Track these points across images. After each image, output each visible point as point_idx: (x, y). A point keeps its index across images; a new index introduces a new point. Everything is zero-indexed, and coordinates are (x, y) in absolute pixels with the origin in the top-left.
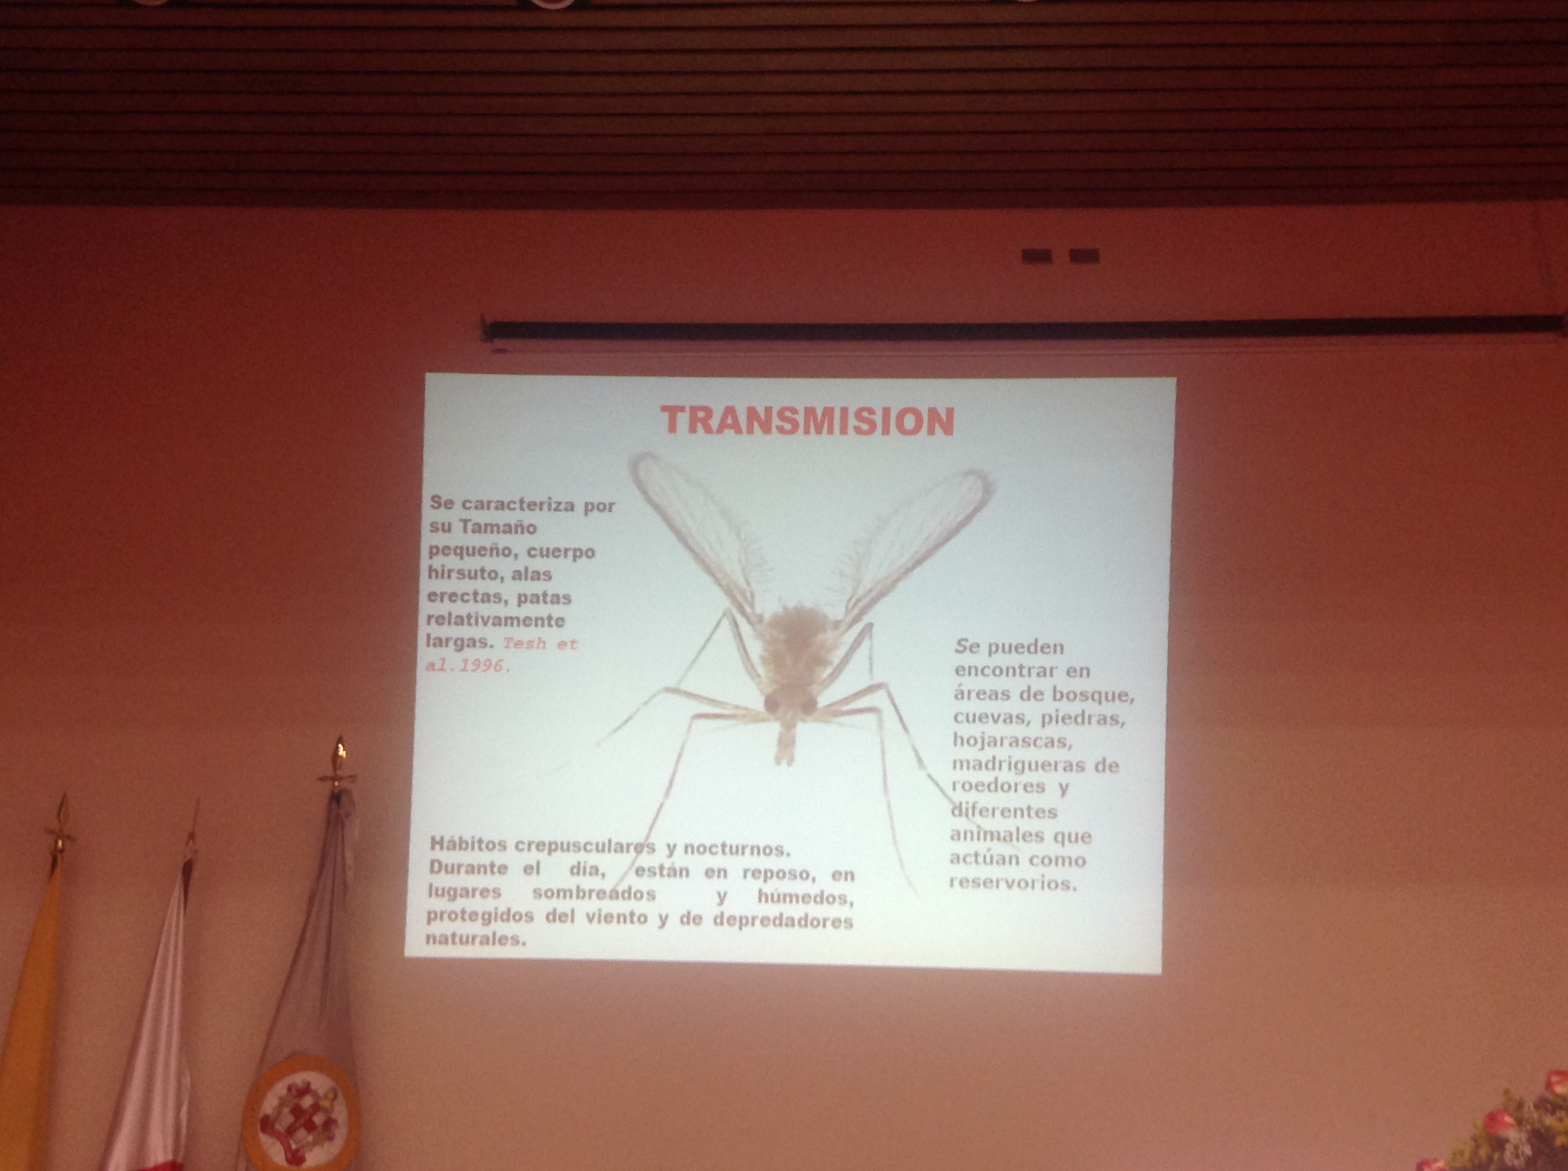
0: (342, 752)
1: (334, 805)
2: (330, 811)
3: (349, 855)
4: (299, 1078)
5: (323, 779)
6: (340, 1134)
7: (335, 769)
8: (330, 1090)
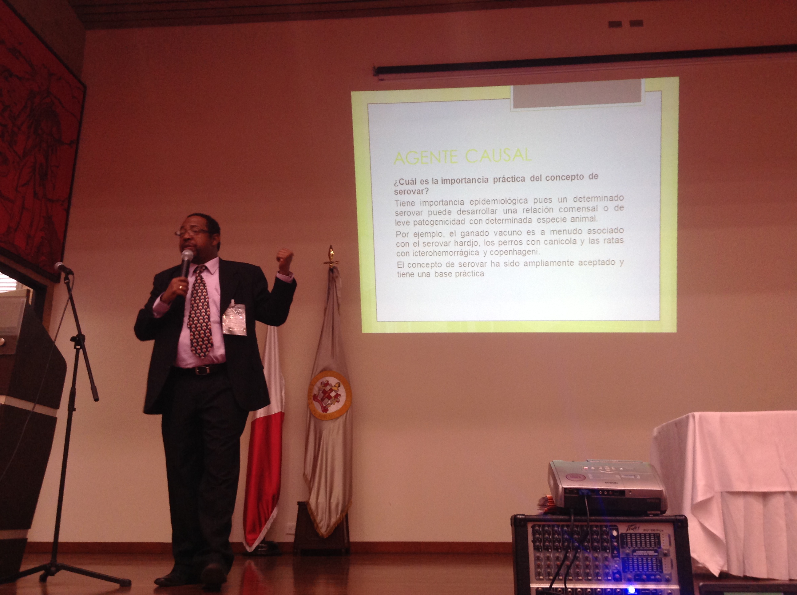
0: (332, 253)
1: (331, 274)
2: (329, 276)
3: (339, 293)
4: (324, 380)
5: (325, 263)
6: (343, 399)
8: (337, 383)
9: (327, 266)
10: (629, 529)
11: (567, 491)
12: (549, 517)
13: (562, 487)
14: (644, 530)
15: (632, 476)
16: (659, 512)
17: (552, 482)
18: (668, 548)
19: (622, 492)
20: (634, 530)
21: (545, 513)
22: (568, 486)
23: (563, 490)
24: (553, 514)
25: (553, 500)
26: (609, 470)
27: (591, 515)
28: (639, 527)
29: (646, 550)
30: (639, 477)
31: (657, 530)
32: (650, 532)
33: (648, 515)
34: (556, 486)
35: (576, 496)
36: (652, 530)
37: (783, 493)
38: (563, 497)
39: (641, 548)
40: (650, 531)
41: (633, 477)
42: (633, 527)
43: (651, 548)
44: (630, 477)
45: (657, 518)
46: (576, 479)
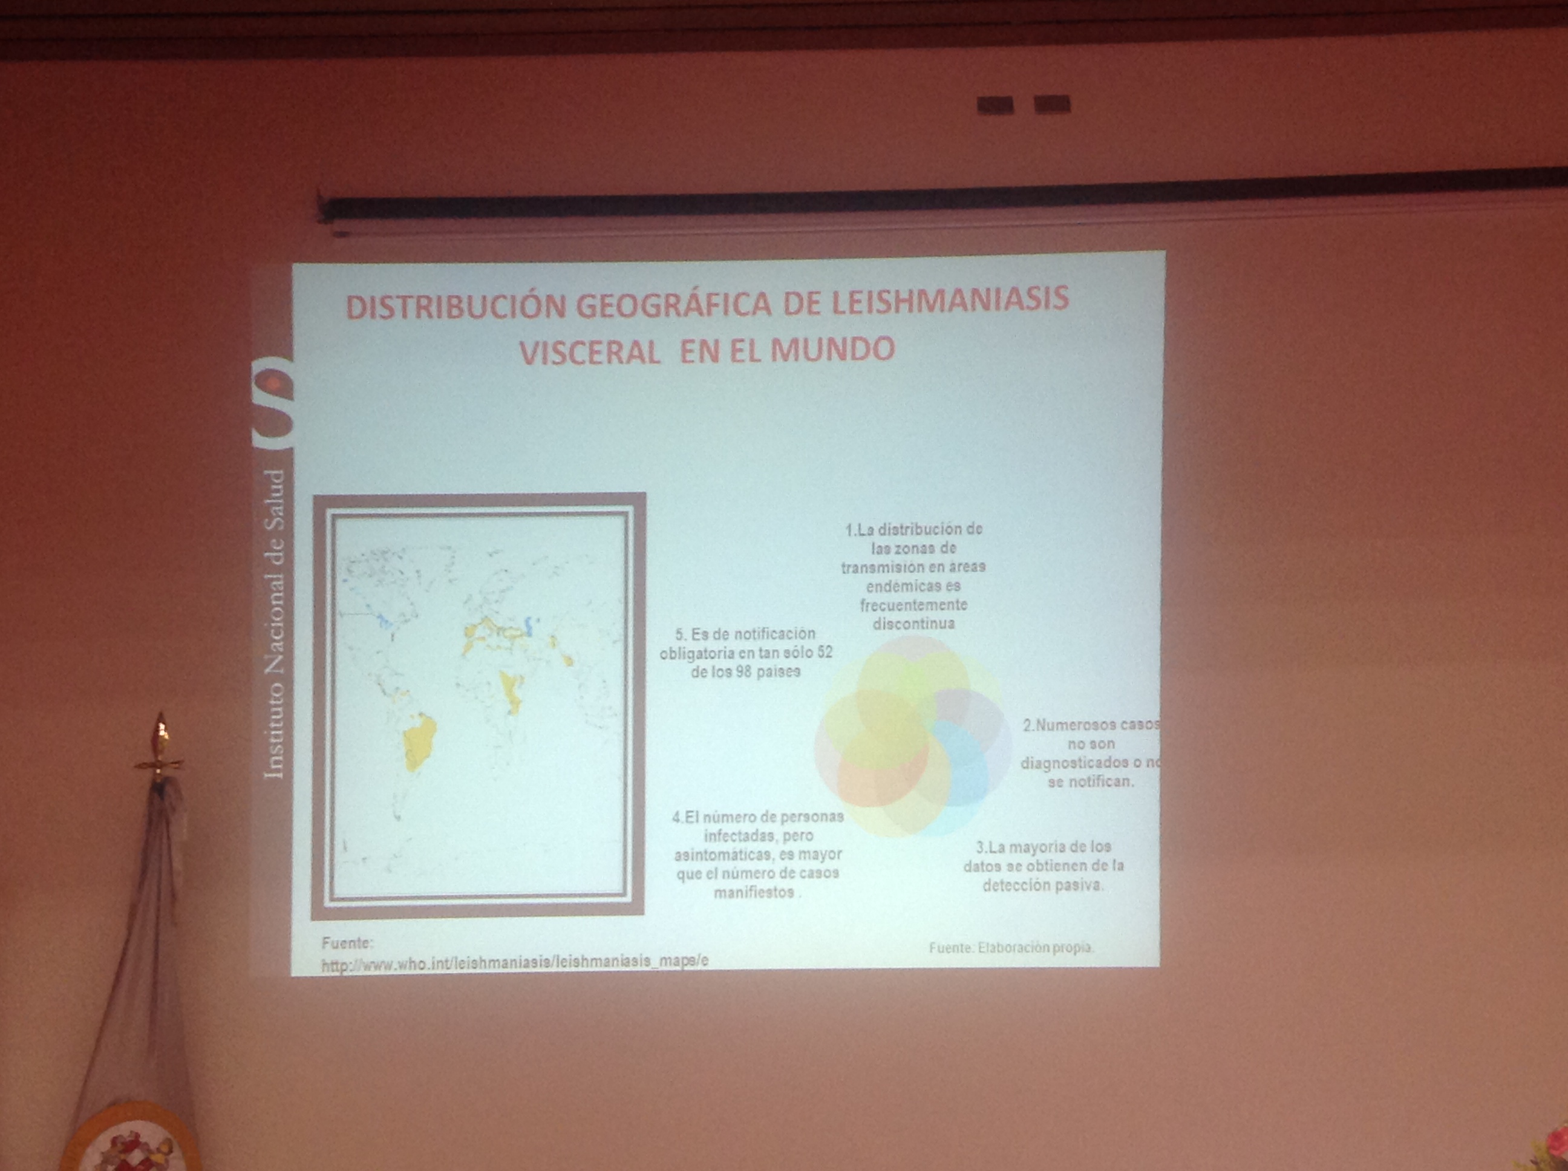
0: (163, 733)
1: (157, 798)
2: (151, 802)
3: (177, 857)
4: (124, 1129)
5: (141, 766)
7: (156, 756)
8: (163, 1143)
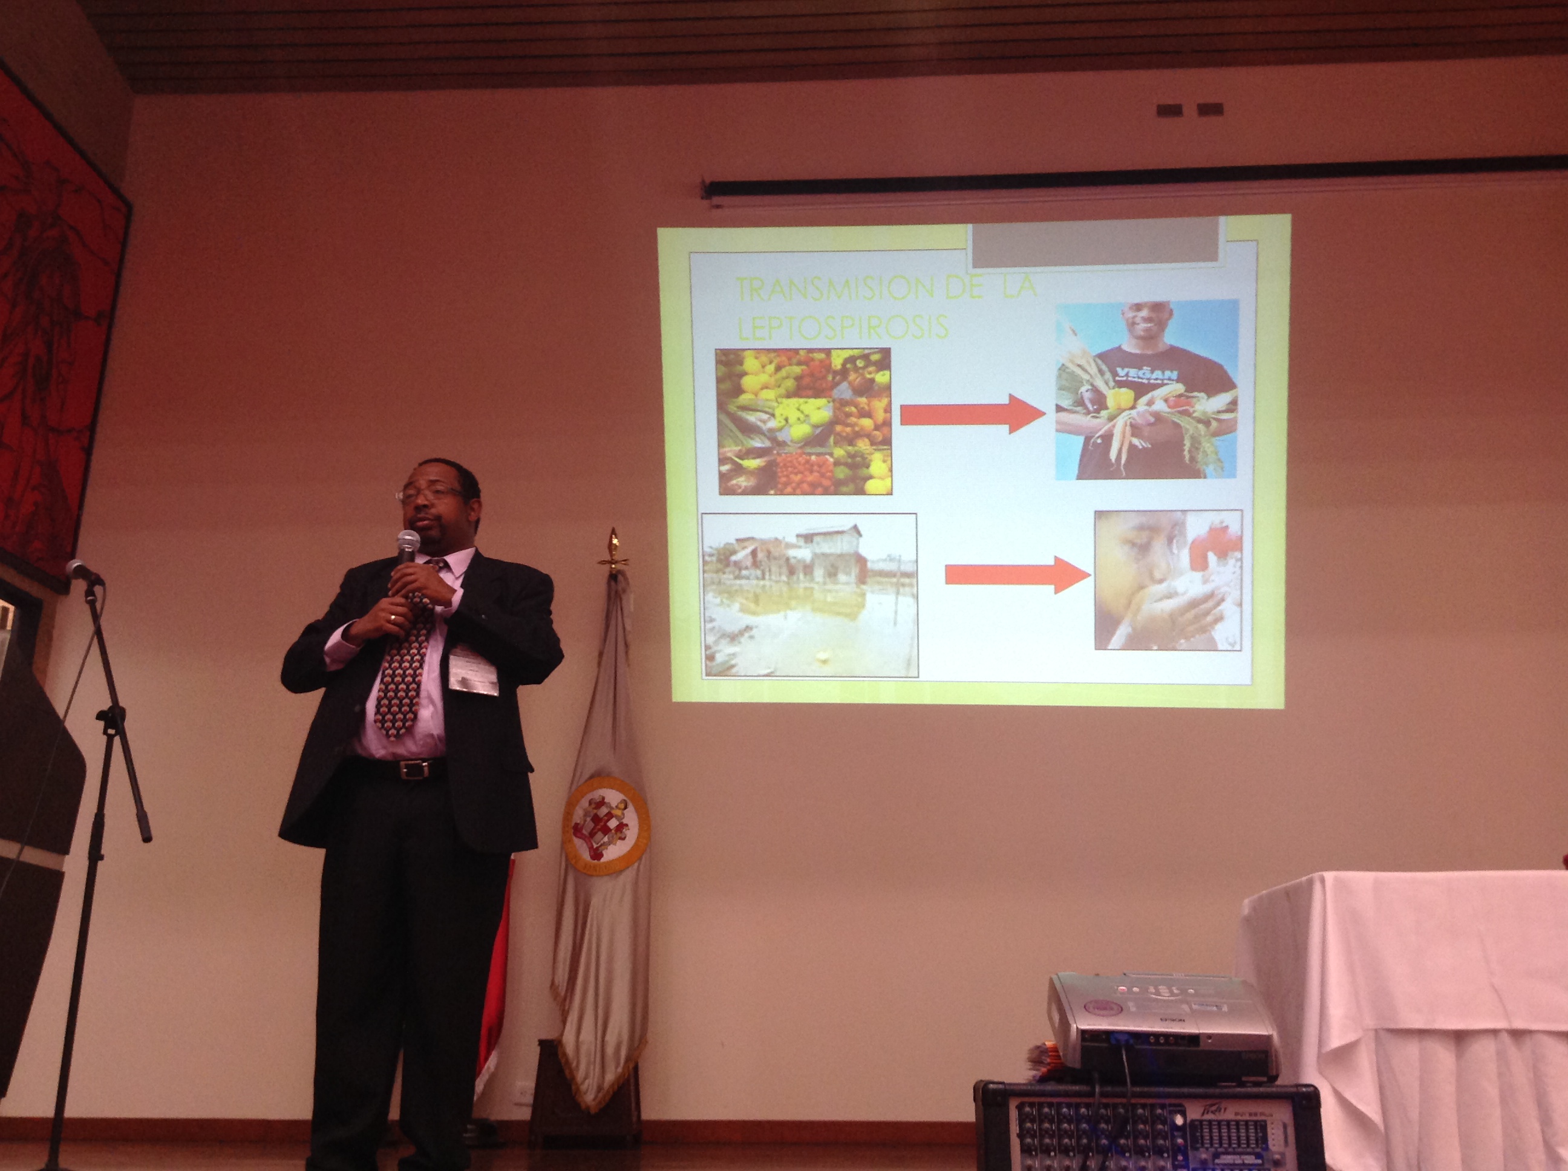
2: (609, 586)
3: (627, 622)
4: (596, 795)
5: (602, 564)
6: (632, 834)
7: (612, 555)
8: (621, 802)
9: (605, 569)
10: (1206, 1112)
11: (1086, 1036)
12: (1050, 1087)
13: (1077, 1028)
14: (1236, 1114)
15: (1213, 1006)
16: (1265, 1079)
17: (1056, 1017)
18: (1282, 1149)
19: (1194, 1039)
20: (1217, 1113)
21: (1042, 1080)
22: (1089, 1025)
23: (1080, 1034)
24: (1060, 1080)
25: (1058, 1051)
26: (1168, 995)
27: (1134, 1083)
28: (1225, 1109)
29: (1240, 1154)
30: (1225, 1009)
31: (1262, 1114)
32: (1247, 1117)
33: (1242, 1084)
34: (1065, 1024)
35: (1105, 1045)
36: (1250, 1115)
37: (1495, 1032)
38: (1079, 1048)
39: (1230, 1150)
40: (1247, 1115)
41: (1215, 1008)
42: (1214, 1108)
43: (1249, 1150)
44: (1209, 1008)
45: (1262, 1089)
46: (1102, 1012)
